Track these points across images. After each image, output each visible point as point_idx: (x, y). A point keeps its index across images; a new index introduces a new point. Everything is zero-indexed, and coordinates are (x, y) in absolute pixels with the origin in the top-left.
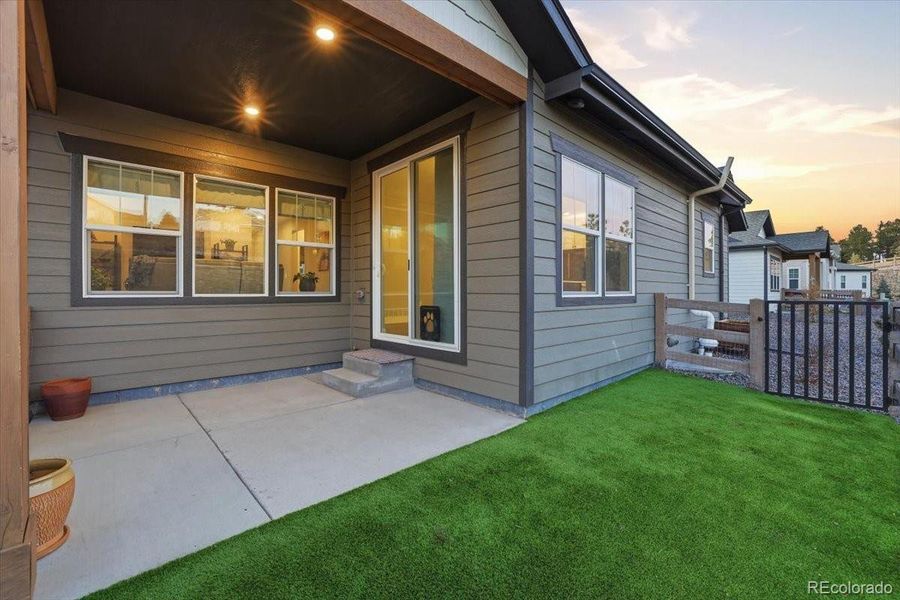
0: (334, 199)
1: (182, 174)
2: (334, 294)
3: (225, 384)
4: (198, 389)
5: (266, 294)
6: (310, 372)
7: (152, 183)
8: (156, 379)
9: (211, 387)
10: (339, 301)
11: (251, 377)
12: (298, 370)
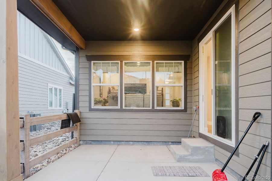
0: (183, 62)
1: (119, 62)
2: (183, 109)
3: (134, 144)
4: (125, 144)
5: (151, 108)
6: (171, 144)
7: (110, 67)
8: (111, 138)
9: (130, 144)
10: (186, 112)
11: (145, 143)
12: (165, 143)
